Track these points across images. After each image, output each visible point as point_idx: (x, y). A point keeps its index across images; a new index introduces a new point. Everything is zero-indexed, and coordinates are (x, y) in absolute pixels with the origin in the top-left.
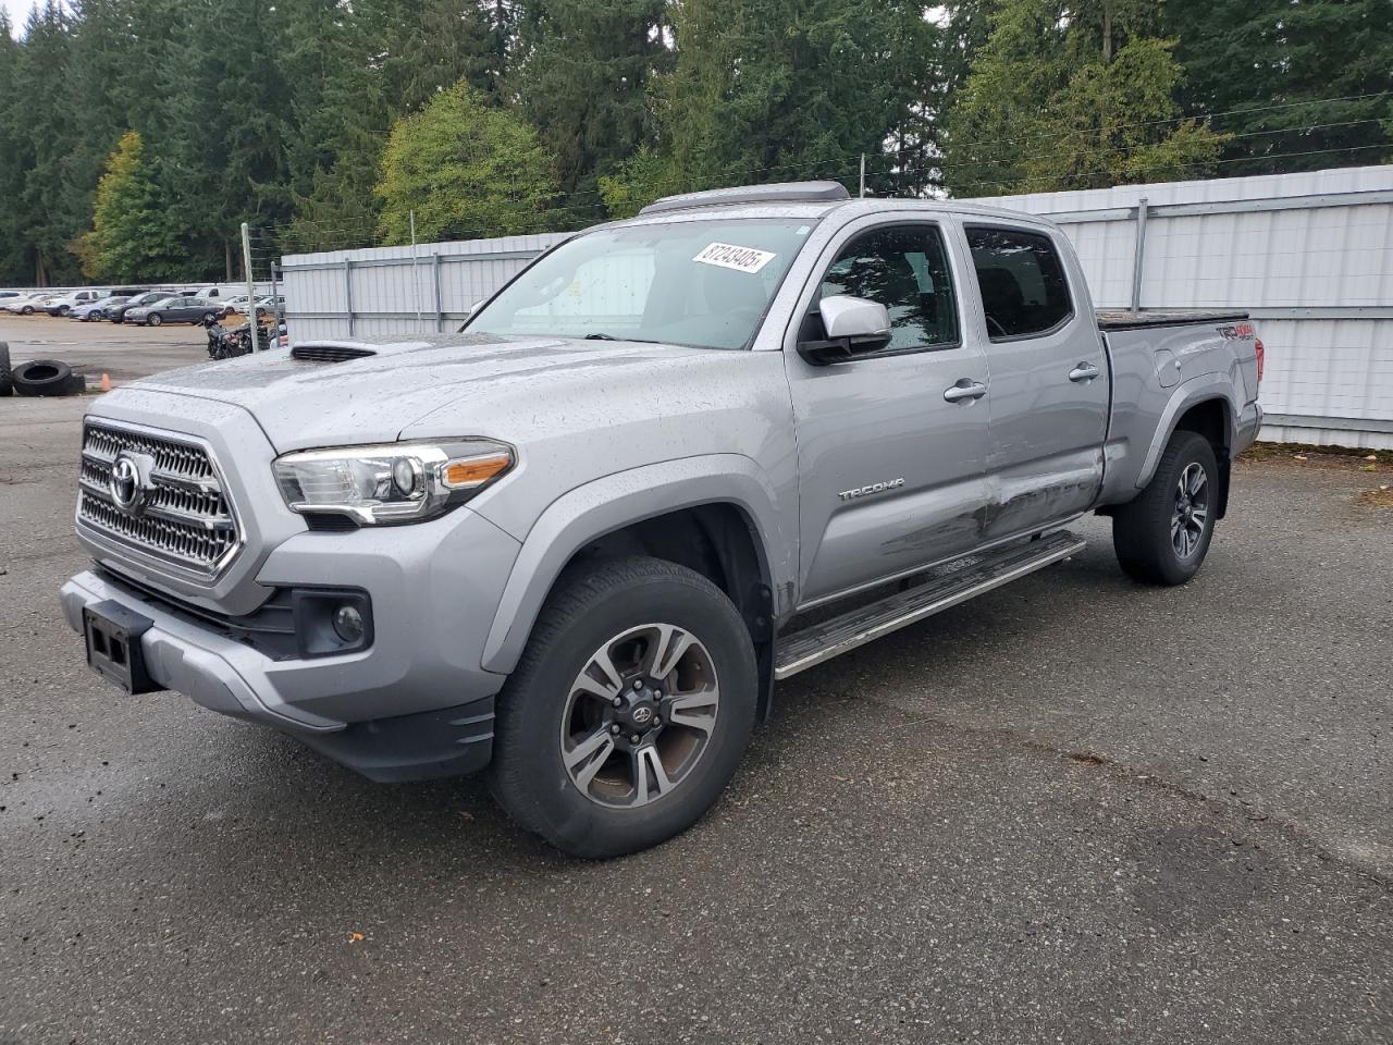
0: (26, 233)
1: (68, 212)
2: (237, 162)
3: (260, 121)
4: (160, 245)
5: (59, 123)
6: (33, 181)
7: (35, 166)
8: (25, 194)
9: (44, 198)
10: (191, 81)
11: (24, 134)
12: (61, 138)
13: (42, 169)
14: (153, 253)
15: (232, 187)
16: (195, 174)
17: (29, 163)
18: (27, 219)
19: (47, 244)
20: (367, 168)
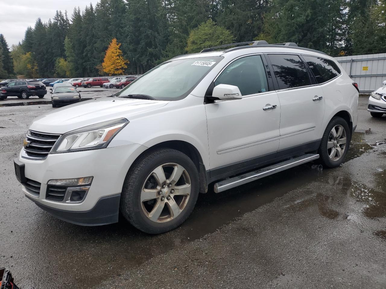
0: (84, 64)
1: (95, 58)
2: (143, 43)
3: (149, 32)
4: (121, 66)
5: (93, 36)
6: (86, 51)
7: (86, 47)
8: (84, 54)
9: (89, 55)
10: (131, 23)
11: (84, 39)
12: (94, 39)
13: (88, 48)
14: (119, 68)
15: (141, 50)
16: (131, 47)
17: (85, 46)
18: (84, 60)
19: (89, 67)
20: (182, 43)
